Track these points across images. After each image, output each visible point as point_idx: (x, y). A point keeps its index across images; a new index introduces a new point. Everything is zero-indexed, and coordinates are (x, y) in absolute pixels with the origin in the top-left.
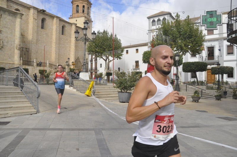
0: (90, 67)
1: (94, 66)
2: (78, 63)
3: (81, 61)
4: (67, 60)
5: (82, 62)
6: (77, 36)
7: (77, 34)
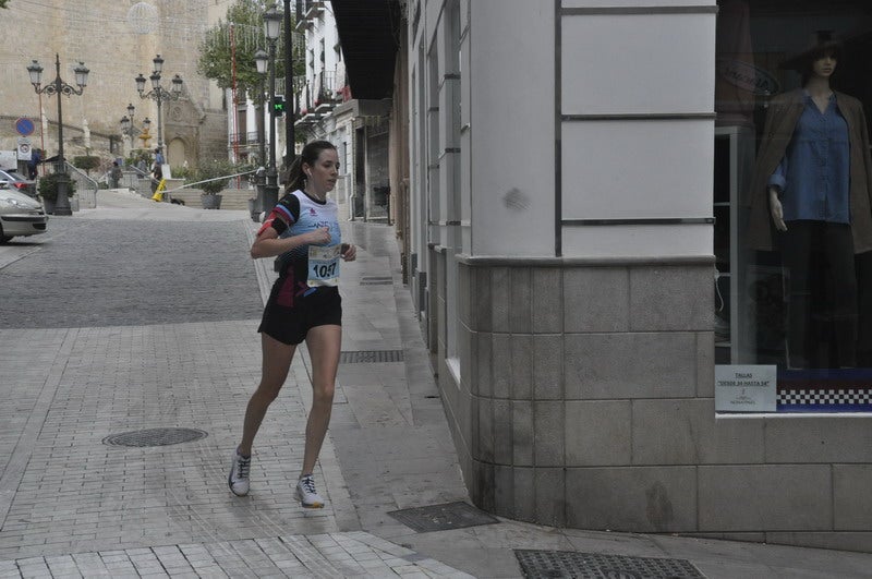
0: (233, 129)
1: (251, 127)
2: (178, 109)
3: (195, 100)
4: (126, 113)
5: (198, 106)
6: (141, 88)
7: (141, 84)
